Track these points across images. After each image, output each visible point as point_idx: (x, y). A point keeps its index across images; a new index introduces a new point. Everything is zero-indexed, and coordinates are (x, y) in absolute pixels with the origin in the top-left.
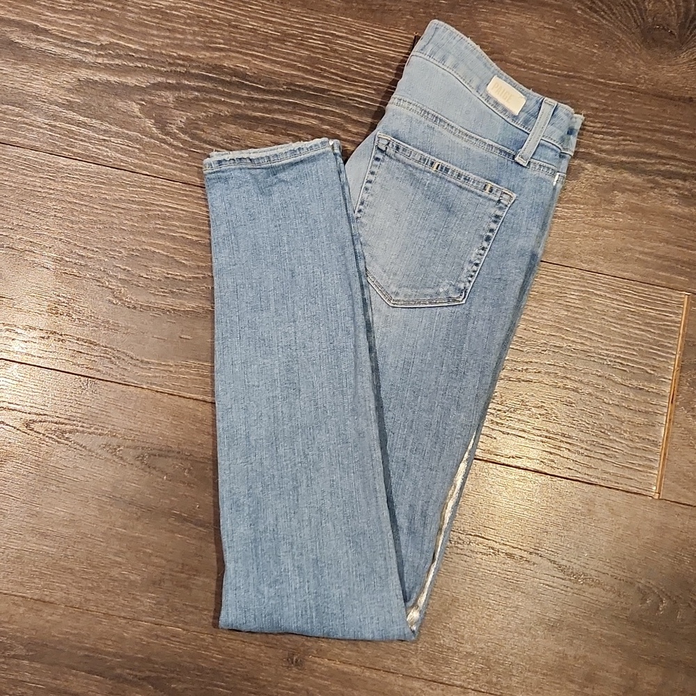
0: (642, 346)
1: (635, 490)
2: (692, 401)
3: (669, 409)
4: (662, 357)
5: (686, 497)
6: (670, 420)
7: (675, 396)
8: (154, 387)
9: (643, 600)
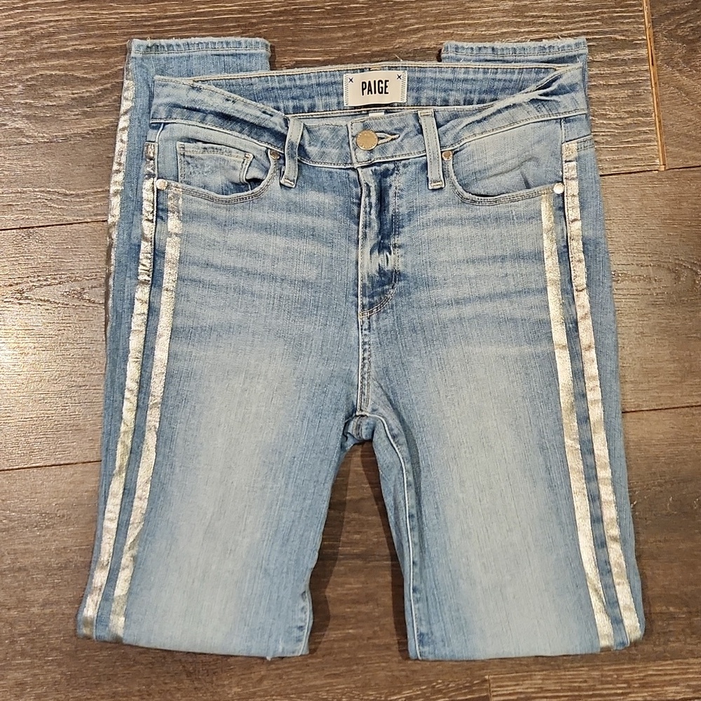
0: (605, 13)
1: (638, 169)
2: (674, 55)
3: (652, 73)
4: (630, 17)
5: (695, 158)
6: (655, 83)
7: (654, 56)
8: (99, 217)
9: (677, 279)
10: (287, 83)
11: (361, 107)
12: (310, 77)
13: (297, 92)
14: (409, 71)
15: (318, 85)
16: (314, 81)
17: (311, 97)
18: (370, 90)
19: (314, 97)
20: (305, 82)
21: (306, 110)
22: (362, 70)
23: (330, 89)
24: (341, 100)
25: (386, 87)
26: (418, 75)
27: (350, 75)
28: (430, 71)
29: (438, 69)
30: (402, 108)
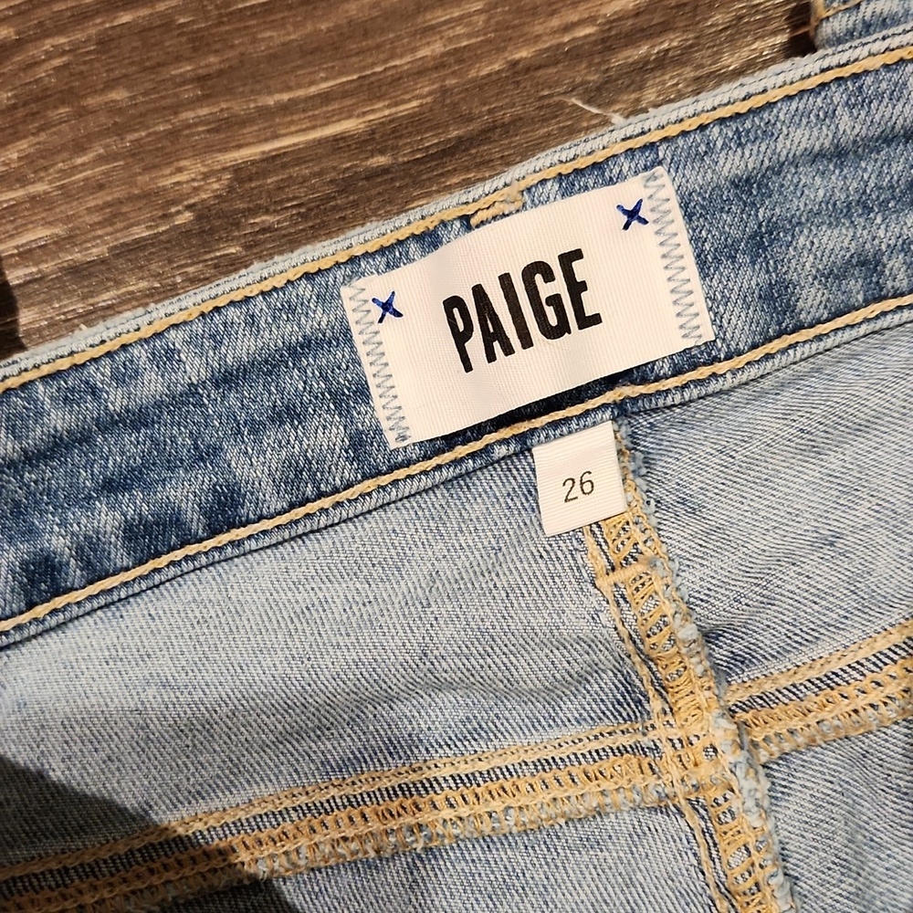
10: (59, 420)
11: (478, 431)
12: (171, 353)
13: (123, 450)
14: (676, 165)
15: (227, 379)
16: (194, 368)
17: (206, 455)
18: (494, 336)
19: (216, 450)
20: (152, 385)
21: (197, 526)
22: (430, 240)
23: (292, 381)
24: (362, 422)
25: (577, 288)
26: (732, 164)
27: (376, 285)
28: (797, 119)
29: (837, 95)
30: (704, 372)
